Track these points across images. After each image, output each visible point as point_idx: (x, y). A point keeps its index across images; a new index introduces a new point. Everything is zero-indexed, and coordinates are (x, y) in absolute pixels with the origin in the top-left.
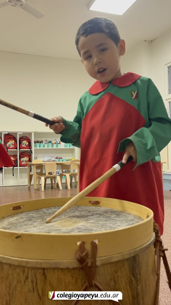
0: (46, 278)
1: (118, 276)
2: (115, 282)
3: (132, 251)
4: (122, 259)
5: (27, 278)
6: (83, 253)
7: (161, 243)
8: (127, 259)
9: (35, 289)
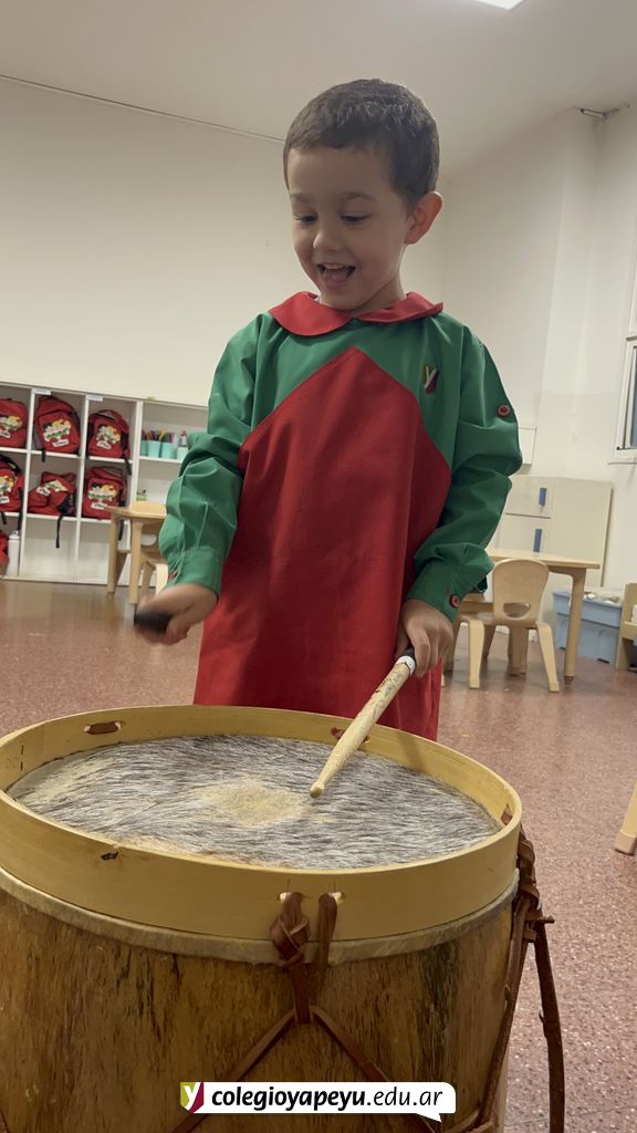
0: (179, 981)
1: (388, 997)
2: (378, 1013)
3: (437, 930)
4: (407, 951)
5: (125, 974)
6: (292, 928)
7: (535, 900)
8: (422, 952)
9: (145, 1010)
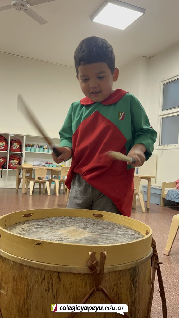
0: (60, 280)
2: (118, 287)
3: (133, 263)
4: (126, 269)
5: (44, 279)
6: (93, 262)
7: (157, 256)
8: (129, 269)
9: (50, 289)
